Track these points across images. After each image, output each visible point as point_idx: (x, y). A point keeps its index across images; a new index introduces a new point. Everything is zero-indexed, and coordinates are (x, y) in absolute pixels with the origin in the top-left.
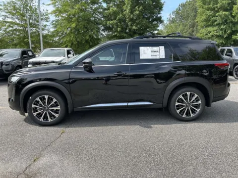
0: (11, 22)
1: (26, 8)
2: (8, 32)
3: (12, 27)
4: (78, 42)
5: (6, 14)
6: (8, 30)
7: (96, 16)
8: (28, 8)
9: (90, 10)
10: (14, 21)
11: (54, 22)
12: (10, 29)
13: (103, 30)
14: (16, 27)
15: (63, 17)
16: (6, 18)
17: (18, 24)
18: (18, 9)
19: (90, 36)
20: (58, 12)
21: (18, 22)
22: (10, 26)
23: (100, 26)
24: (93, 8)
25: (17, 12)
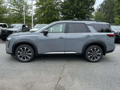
0: (13, 9)
1: (21, 2)
2: (11, 15)
3: (14, 12)
4: (48, 20)
5: (11, 5)
6: (11, 13)
7: (58, 7)
8: (22, 2)
9: (54, 3)
10: (14, 9)
11: (35, 10)
12: (13, 13)
13: (61, 14)
14: (15, 12)
15: (40, 7)
16: (11, 7)
17: (16, 10)
18: (17, 2)
19: (54, 17)
20: (38, 4)
21: (16, 9)
22: (12, 11)
23: (60, 12)
24: (56, 2)
25: (16, 4)
